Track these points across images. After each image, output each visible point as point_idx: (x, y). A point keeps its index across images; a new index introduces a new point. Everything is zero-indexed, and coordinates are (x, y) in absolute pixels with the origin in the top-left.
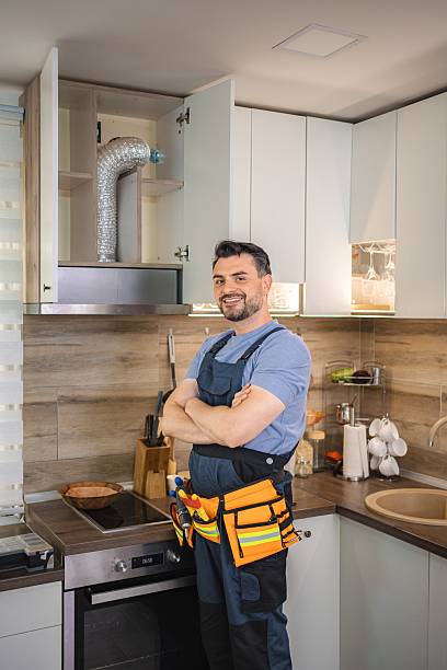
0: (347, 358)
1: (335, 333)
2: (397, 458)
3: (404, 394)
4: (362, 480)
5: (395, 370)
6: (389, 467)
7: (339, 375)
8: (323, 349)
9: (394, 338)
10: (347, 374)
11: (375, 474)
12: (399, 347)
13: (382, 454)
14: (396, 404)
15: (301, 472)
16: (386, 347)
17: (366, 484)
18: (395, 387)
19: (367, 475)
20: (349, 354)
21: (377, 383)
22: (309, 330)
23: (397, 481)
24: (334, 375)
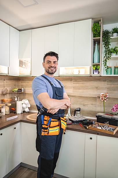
0: (14, 86)
1: (12, 81)
2: (29, 108)
3: (29, 94)
4: (21, 114)
5: (26, 89)
6: (27, 110)
7: (14, 90)
8: (10, 84)
9: (26, 82)
10: (16, 90)
11: (24, 112)
12: (27, 84)
13: (25, 107)
14: (27, 96)
15: (7, 113)
16: (24, 84)
17: (22, 114)
18: (26, 92)
19: (22, 112)
20: (15, 85)
21: (23, 91)
22: (6, 79)
23: (29, 113)
24: (13, 90)
